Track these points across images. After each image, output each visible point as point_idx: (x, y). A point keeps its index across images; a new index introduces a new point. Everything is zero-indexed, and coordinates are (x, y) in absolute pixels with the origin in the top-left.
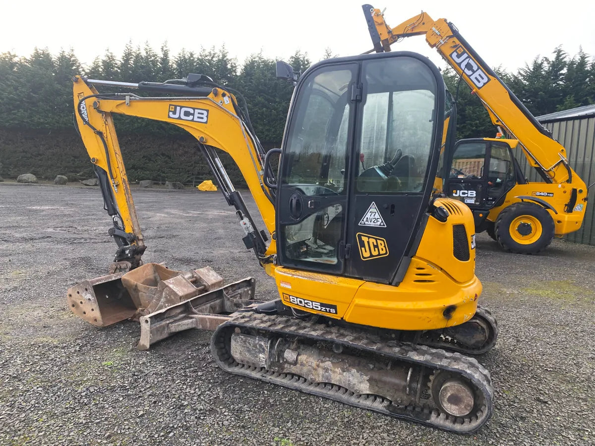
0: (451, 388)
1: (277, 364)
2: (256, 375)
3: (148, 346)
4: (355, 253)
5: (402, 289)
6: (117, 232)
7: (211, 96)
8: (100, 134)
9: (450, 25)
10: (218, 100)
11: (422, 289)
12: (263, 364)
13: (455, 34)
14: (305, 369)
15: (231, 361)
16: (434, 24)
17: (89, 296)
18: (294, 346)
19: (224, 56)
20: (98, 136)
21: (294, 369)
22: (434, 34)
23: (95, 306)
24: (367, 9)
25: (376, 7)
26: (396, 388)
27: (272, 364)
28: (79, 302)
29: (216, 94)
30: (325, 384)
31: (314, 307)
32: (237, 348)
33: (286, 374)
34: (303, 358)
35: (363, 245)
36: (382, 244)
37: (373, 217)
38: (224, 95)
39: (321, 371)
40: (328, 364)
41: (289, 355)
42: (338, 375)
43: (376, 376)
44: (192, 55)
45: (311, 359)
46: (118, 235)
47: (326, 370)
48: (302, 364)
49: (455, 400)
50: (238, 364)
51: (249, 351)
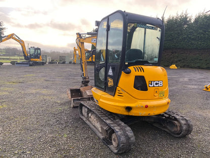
0: (114, 135)
1: (88, 117)
5: (114, 98)
17: (69, 92)
19: (186, 16)
23: (70, 95)
26: (105, 132)
33: (89, 121)
36: (112, 81)
41: (90, 115)
42: (96, 124)
43: (102, 126)
44: (173, 18)
48: (91, 118)
49: (114, 140)
51: (84, 112)
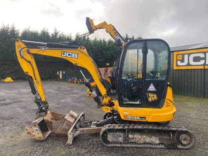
0: (183, 136)
1: (126, 140)
2: (119, 145)
3: (71, 143)
4: (147, 100)
5: (163, 109)
6: (38, 101)
7: (79, 49)
8: (29, 62)
9: (113, 26)
10: (82, 50)
11: (168, 108)
12: (121, 141)
13: (115, 29)
14: (137, 140)
15: (108, 142)
16: (108, 26)
17: (37, 128)
18: (131, 132)
19: (13, 29)
20: (28, 63)
21: (133, 141)
22: (108, 29)
23: (40, 132)
24: (88, 19)
25: (90, 18)
26: (167, 140)
27: (124, 141)
28: (31, 132)
29: (81, 48)
30: (145, 143)
31: (137, 119)
32: (110, 138)
33: (130, 143)
34: (135, 136)
35: (149, 97)
36: (155, 96)
37: (152, 88)
38: (84, 49)
39: (142, 139)
40: (144, 136)
41: (131, 136)
42: (148, 139)
43: (161, 137)
45: (138, 136)
46: (38, 102)
47: (144, 139)
48: (136, 138)
49: (185, 140)
50: (111, 143)
51: (115, 138)
